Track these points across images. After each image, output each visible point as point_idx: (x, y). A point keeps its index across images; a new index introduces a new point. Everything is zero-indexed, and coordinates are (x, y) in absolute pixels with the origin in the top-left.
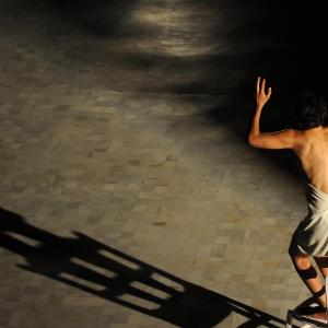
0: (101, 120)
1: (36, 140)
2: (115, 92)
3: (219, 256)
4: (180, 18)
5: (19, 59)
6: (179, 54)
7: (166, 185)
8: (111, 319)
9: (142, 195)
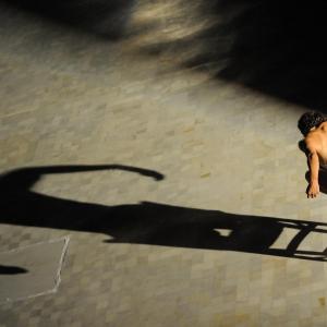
0: (135, 107)
1: (88, 139)
2: (138, 82)
3: (259, 187)
4: (172, 7)
5: (55, 78)
6: (180, 37)
7: (201, 143)
8: (190, 263)
9: (185, 157)
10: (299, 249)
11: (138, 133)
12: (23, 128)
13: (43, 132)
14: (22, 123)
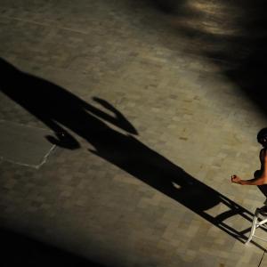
0: (156, 66)
1: (113, 72)
2: (167, 50)
3: (218, 165)
4: (217, 9)
5: (111, 18)
6: (213, 32)
7: (192, 114)
8: (142, 194)
9: (175, 119)
10: (224, 222)
11: (151, 85)
12: (71, 42)
13: (84, 52)
14: (71, 39)
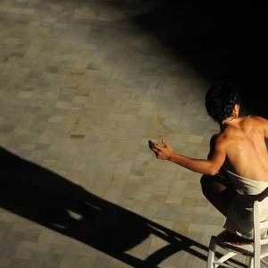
0: (19, 22)
3: (139, 173)
7: (86, 95)
8: (21, 236)
11: (13, 55)
